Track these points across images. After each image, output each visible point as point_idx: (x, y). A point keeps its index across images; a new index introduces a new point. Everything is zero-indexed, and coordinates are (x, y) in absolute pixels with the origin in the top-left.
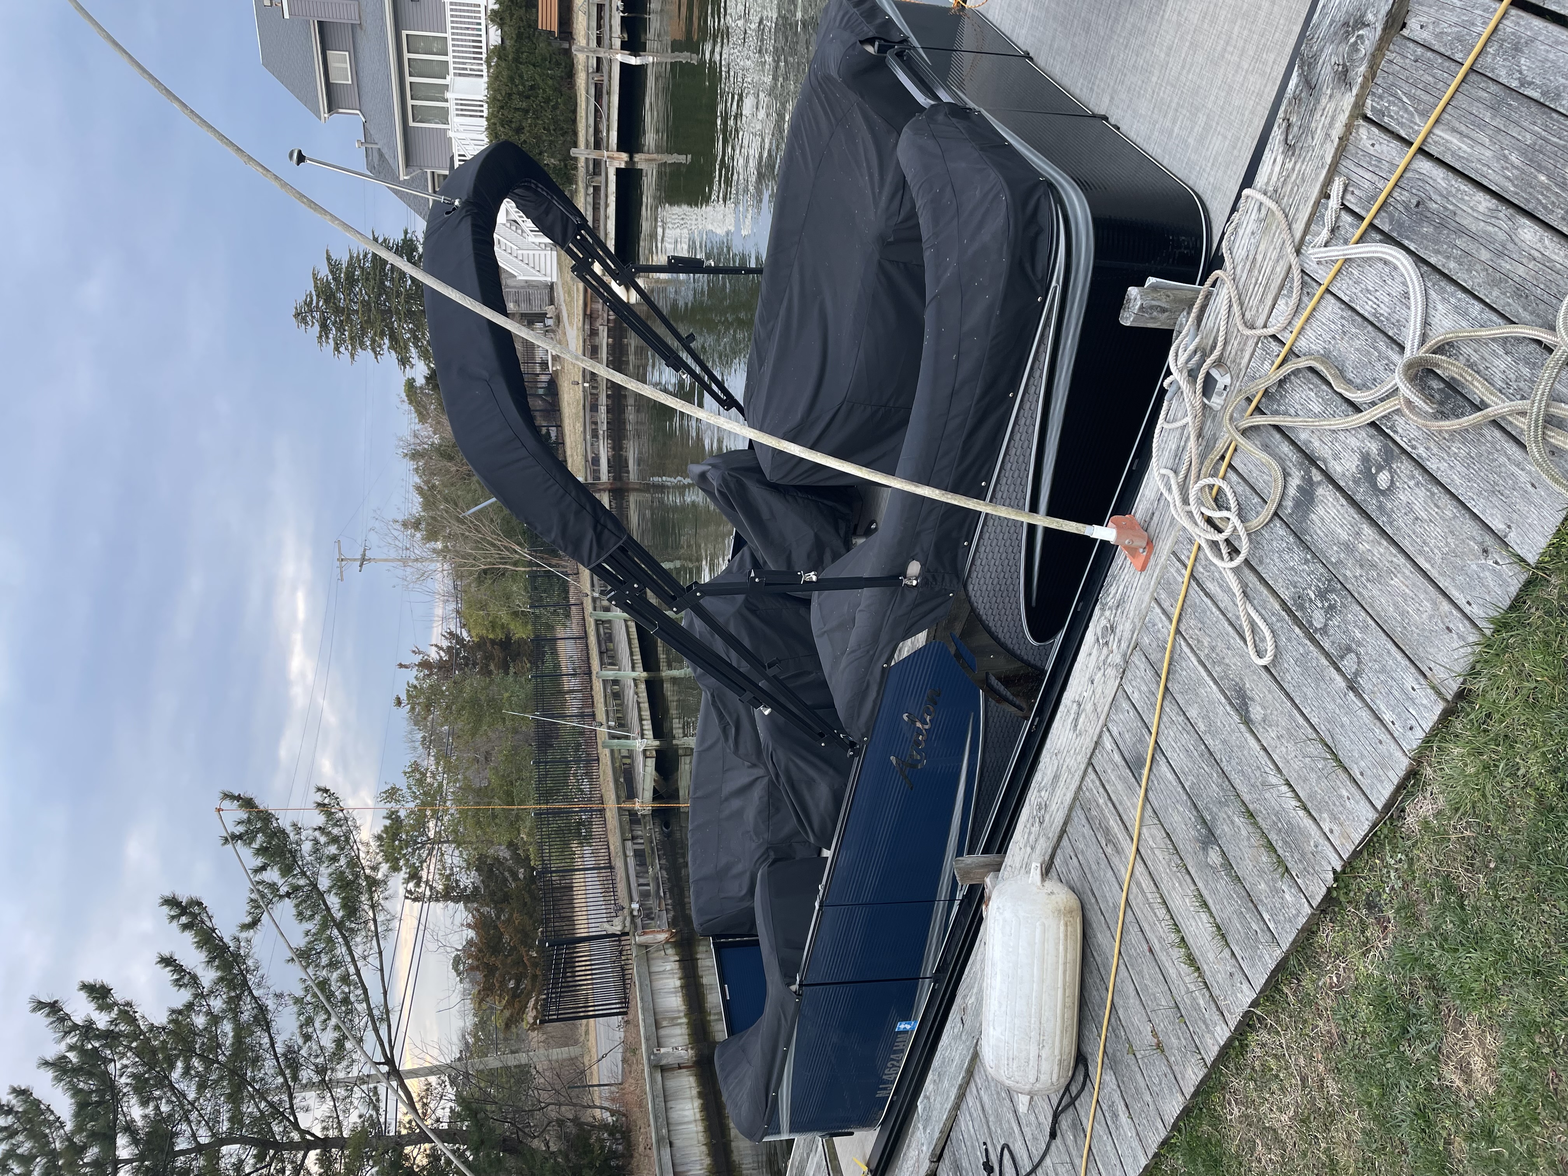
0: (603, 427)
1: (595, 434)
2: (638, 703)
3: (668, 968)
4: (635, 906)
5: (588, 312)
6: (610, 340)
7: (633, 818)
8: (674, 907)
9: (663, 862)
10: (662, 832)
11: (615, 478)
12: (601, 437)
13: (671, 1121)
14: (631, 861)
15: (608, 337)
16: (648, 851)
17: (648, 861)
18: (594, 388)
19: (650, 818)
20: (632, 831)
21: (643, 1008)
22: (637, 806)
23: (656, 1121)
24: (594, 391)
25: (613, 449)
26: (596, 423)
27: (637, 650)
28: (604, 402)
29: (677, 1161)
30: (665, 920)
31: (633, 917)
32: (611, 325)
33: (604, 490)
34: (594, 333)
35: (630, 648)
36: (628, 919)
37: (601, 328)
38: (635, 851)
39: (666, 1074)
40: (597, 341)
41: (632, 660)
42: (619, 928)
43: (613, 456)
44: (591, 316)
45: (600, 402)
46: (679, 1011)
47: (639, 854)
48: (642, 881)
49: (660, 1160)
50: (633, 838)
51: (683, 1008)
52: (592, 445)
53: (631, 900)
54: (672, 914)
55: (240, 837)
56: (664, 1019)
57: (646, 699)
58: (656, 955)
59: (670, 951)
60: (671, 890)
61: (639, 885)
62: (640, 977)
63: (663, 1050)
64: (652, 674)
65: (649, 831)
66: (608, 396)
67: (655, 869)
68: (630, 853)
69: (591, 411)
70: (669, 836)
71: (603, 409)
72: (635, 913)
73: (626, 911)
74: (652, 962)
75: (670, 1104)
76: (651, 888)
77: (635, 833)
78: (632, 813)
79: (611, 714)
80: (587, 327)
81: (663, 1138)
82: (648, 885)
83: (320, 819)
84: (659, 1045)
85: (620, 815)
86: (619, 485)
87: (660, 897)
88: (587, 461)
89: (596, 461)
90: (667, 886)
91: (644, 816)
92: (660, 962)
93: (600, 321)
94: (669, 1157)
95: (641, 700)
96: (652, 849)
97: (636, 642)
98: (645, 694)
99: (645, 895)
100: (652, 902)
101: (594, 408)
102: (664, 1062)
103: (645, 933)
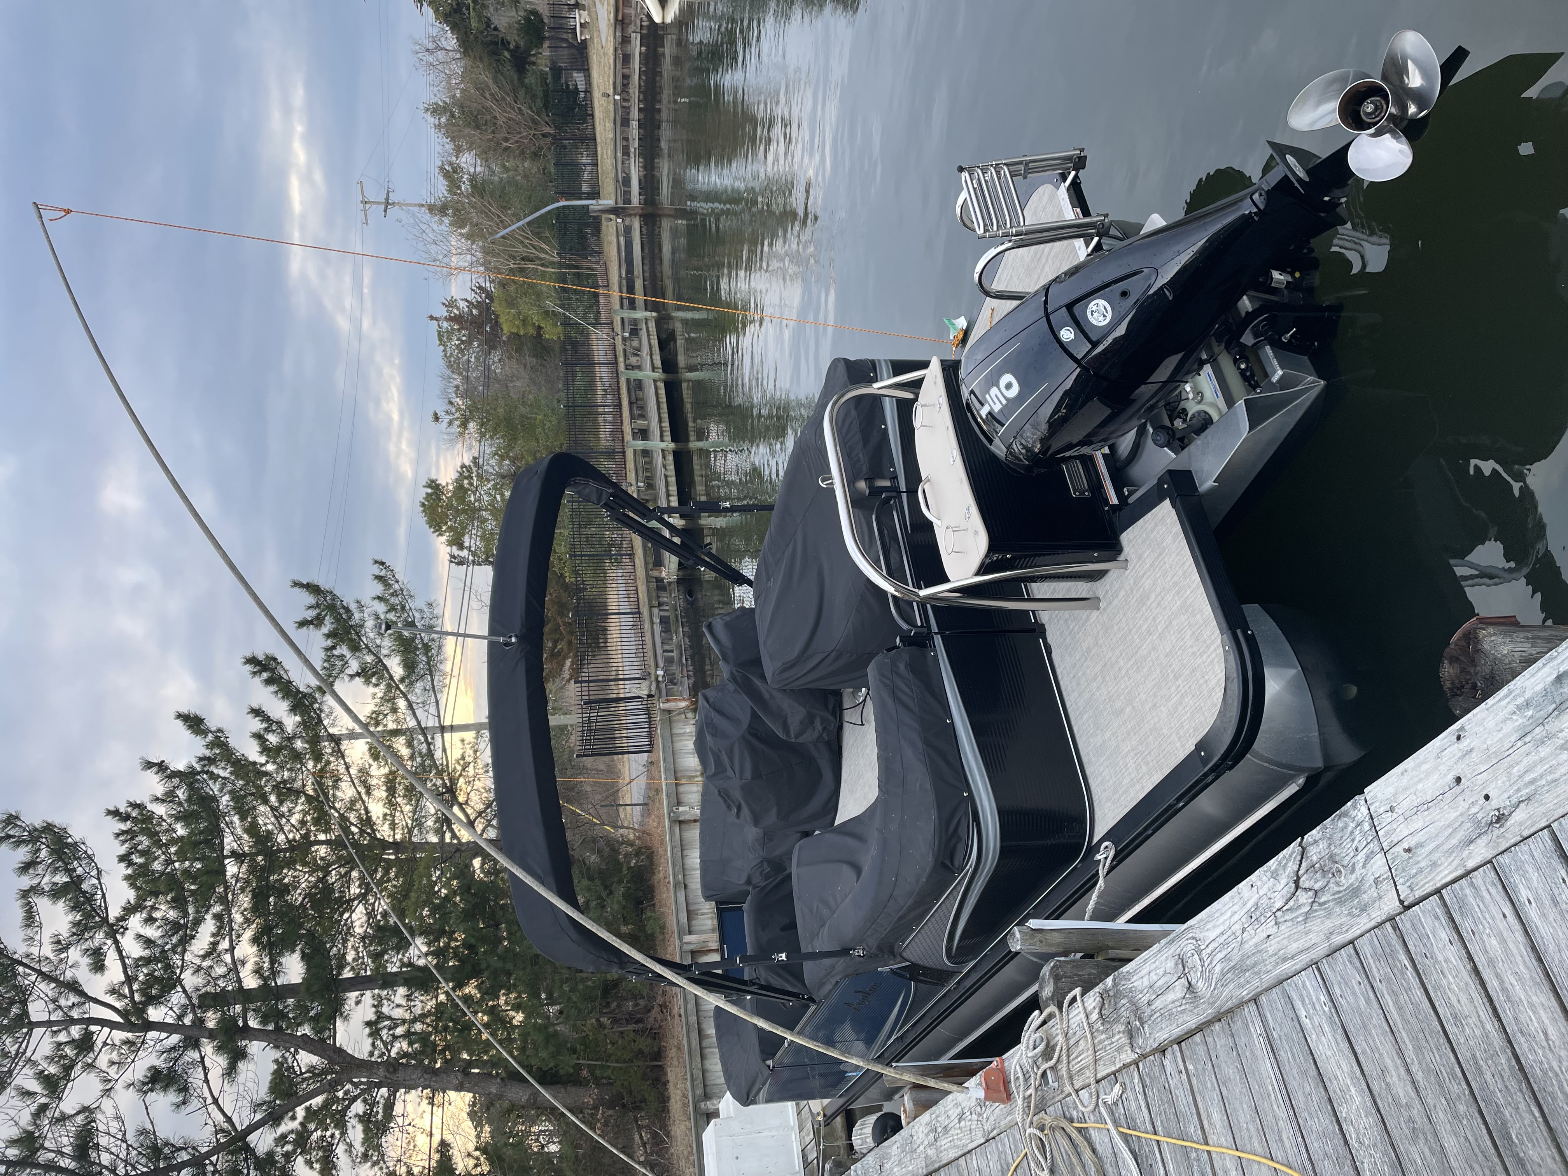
0: (634, 145)
1: (626, 152)
2: (666, 477)
3: (688, 730)
4: (660, 672)
5: (620, 18)
6: (643, 49)
7: (660, 585)
8: (695, 674)
9: (686, 629)
10: (686, 600)
11: (646, 203)
12: (632, 155)
13: (686, 867)
14: (657, 628)
15: (641, 45)
16: (672, 618)
17: (673, 628)
18: (625, 100)
19: (674, 586)
20: (658, 597)
21: (665, 768)
22: (663, 575)
23: (674, 869)
24: (625, 104)
25: (645, 168)
26: (626, 139)
27: (665, 416)
28: (636, 117)
29: (690, 901)
30: (686, 686)
31: (658, 682)
32: (644, 32)
33: (635, 215)
34: (625, 40)
35: (659, 414)
36: (654, 684)
37: (633, 35)
38: (661, 618)
39: (683, 826)
40: (629, 50)
41: (661, 427)
42: (646, 692)
43: (645, 176)
44: (622, 22)
45: (631, 117)
46: (696, 771)
47: (664, 621)
48: (666, 647)
49: (676, 901)
50: (660, 604)
51: (699, 768)
52: (623, 163)
53: (657, 666)
54: (692, 680)
55: (311, 622)
56: (683, 777)
57: (673, 473)
58: (677, 718)
59: (690, 715)
60: (692, 657)
61: (664, 651)
62: (663, 739)
63: (681, 809)
64: (681, 445)
65: (674, 599)
66: (640, 110)
67: (679, 637)
68: (657, 620)
69: (622, 125)
70: (692, 604)
71: (634, 124)
72: (660, 679)
73: (653, 678)
74: (674, 724)
75: (685, 853)
76: (674, 654)
77: (661, 600)
78: (659, 580)
79: (640, 474)
80: (619, 34)
81: (679, 883)
82: (672, 651)
83: (378, 589)
84: (679, 803)
85: (648, 582)
86: (650, 210)
87: (682, 665)
88: (617, 181)
89: (627, 181)
90: (689, 653)
91: (669, 583)
92: (680, 725)
93: (632, 28)
94: (683, 899)
95: (668, 473)
96: (677, 617)
97: (664, 406)
98: (672, 467)
99: (669, 661)
100: (675, 668)
101: (625, 122)
102: (682, 818)
103: (668, 701)
